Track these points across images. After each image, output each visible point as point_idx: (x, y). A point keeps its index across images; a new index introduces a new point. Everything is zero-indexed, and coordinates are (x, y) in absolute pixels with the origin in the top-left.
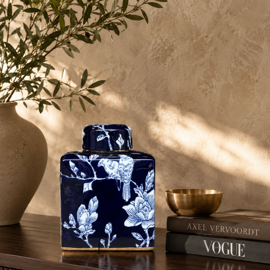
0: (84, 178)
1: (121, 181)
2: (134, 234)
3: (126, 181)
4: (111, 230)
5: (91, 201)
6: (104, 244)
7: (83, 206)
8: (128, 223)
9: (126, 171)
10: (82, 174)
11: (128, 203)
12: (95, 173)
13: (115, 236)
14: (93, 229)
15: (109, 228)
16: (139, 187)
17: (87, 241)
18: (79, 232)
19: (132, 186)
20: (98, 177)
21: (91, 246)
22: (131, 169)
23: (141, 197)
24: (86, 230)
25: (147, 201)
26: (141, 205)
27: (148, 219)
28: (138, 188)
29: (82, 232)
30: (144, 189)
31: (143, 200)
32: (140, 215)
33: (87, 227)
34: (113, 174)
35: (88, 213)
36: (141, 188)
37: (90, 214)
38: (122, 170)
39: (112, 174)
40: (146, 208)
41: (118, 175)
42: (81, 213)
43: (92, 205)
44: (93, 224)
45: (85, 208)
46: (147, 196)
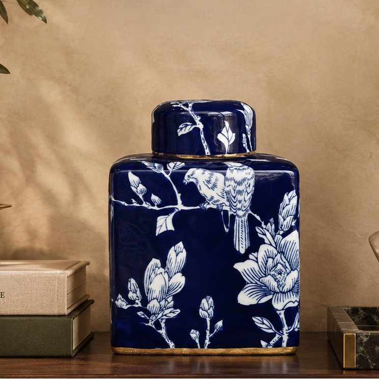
0: (158, 206)
1: (230, 213)
2: (257, 320)
3: (240, 213)
4: (211, 311)
5: (172, 253)
6: (197, 340)
7: (155, 262)
8: (245, 298)
9: (240, 192)
10: (154, 198)
11: (244, 258)
12: (178, 196)
13: (220, 324)
14: (175, 307)
15: (207, 307)
16: (266, 224)
17: (163, 332)
18: (149, 314)
19: (252, 224)
20: (184, 204)
21: (172, 345)
22: (251, 189)
23: (271, 245)
24: (161, 309)
25: (282, 253)
26: (270, 260)
27: (285, 289)
28: (264, 226)
29: (154, 314)
30: (276, 230)
31: (275, 252)
32: (269, 281)
33: (163, 303)
34: (215, 199)
35: (166, 276)
36: (271, 227)
37: (170, 278)
38: (232, 191)
39: (212, 198)
40: (279, 266)
41: (224, 201)
42: (153, 276)
43: (173, 261)
44: (175, 297)
45: (159, 265)
46: (283, 243)
